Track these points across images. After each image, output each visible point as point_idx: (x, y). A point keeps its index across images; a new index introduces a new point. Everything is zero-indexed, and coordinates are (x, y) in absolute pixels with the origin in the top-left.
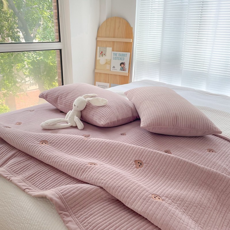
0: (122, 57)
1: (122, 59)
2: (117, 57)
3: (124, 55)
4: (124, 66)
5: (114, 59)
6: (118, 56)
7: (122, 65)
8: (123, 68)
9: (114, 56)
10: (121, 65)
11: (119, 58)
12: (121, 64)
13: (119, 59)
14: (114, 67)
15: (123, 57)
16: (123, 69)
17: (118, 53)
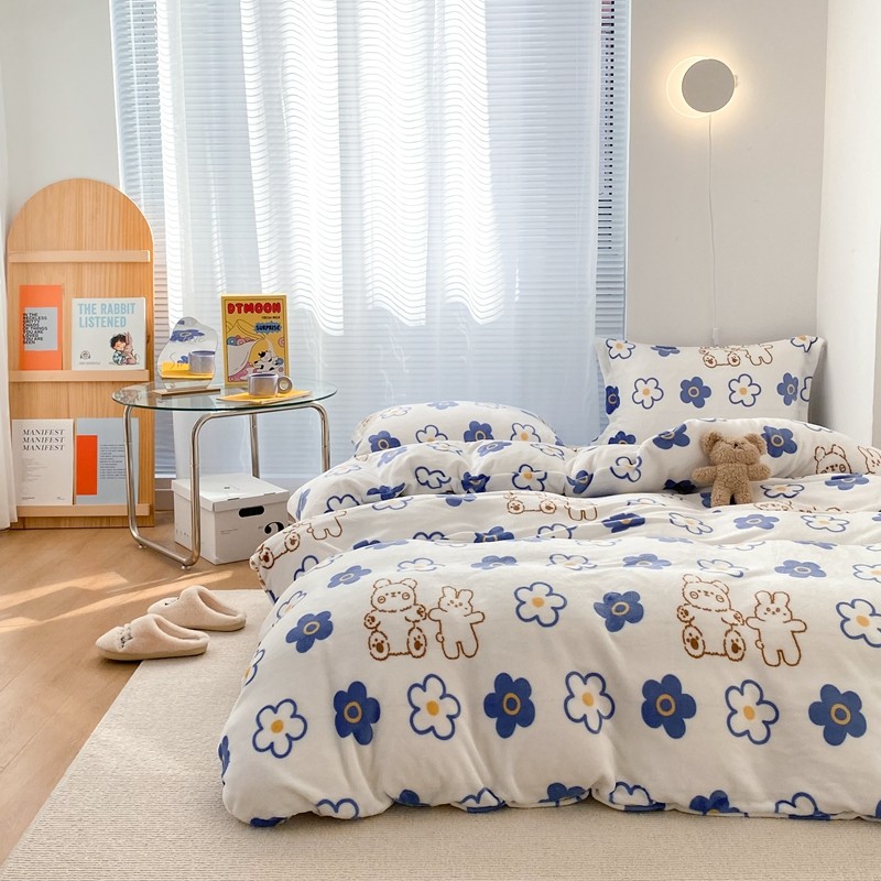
0: (114, 316)
1: (118, 324)
2: (94, 316)
3: (124, 308)
4: (129, 347)
5: (83, 323)
6: (99, 315)
7: (120, 345)
8: (122, 354)
9: (83, 317)
10: (113, 345)
11: (105, 320)
12: (114, 341)
13: (105, 324)
14: (85, 355)
15: (120, 315)
16: (124, 358)
17: (99, 301)
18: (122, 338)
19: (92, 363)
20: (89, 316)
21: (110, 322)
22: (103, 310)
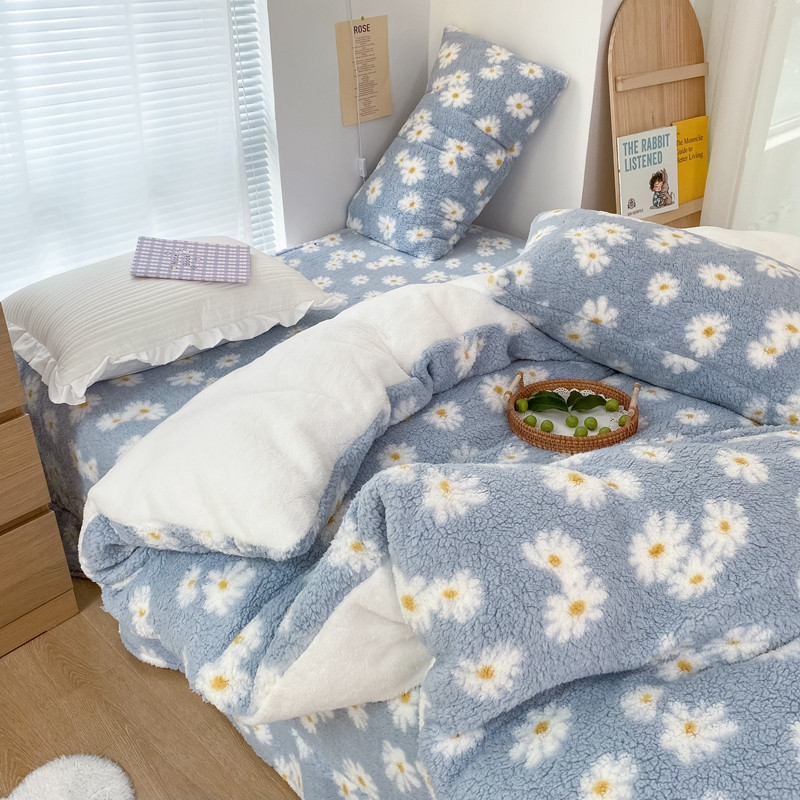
0: (653, 151)
1: (656, 161)
2: (636, 155)
3: (660, 142)
4: (665, 185)
5: (628, 166)
6: (640, 154)
7: (658, 184)
8: (660, 195)
9: (628, 157)
10: (652, 187)
11: (646, 158)
12: (652, 182)
13: (646, 163)
14: (632, 204)
15: (657, 150)
16: (662, 199)
17: (639, 137)
18: (659, 177)
19: (637, 212)
20: (632, 156)
21: (649, 160)
22: (644, 146)
